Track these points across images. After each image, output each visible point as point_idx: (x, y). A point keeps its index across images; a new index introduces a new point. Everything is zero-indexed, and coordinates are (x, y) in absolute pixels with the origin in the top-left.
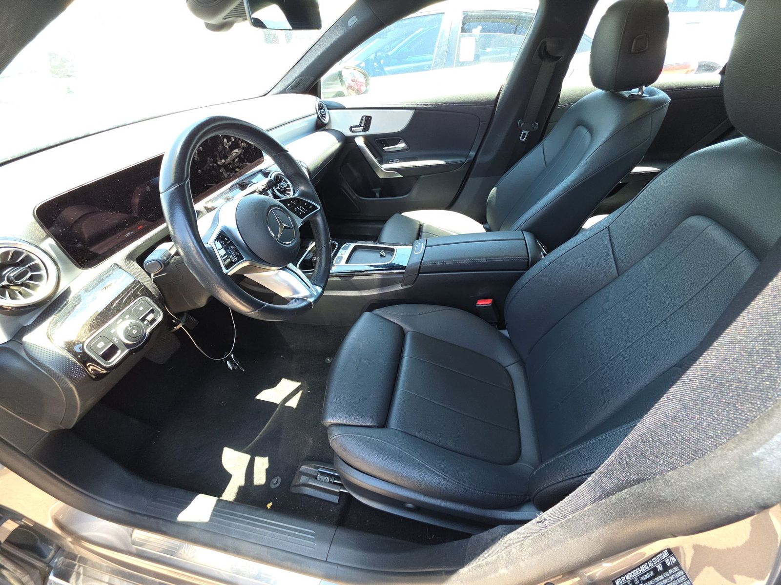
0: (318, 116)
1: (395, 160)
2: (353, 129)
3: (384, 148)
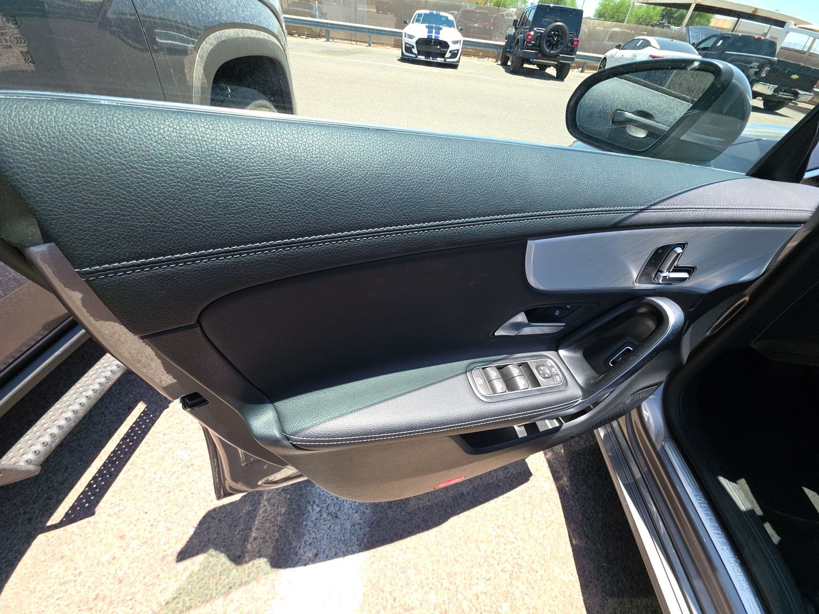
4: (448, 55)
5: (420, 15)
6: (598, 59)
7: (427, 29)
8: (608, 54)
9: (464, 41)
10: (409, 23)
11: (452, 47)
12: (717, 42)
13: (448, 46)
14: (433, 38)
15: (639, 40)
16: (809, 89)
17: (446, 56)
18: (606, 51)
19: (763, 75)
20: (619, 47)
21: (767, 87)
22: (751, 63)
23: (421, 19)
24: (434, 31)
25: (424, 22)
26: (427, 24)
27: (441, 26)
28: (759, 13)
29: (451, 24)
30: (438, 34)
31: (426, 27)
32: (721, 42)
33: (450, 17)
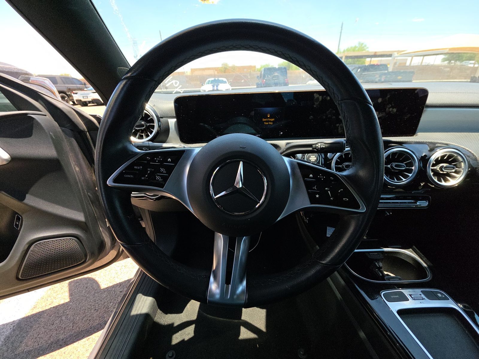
10: (204, 84)
14: (215, 89)
23: (210, 82)
24: (215, 86)
25: (211, 83)
26: (213, 84)
27: (219, 84)
28: (378, 54)
29: (225, 82)
30: (218, 87)
31: (212, 85)
32: (359, 70)
33: (225, 79)
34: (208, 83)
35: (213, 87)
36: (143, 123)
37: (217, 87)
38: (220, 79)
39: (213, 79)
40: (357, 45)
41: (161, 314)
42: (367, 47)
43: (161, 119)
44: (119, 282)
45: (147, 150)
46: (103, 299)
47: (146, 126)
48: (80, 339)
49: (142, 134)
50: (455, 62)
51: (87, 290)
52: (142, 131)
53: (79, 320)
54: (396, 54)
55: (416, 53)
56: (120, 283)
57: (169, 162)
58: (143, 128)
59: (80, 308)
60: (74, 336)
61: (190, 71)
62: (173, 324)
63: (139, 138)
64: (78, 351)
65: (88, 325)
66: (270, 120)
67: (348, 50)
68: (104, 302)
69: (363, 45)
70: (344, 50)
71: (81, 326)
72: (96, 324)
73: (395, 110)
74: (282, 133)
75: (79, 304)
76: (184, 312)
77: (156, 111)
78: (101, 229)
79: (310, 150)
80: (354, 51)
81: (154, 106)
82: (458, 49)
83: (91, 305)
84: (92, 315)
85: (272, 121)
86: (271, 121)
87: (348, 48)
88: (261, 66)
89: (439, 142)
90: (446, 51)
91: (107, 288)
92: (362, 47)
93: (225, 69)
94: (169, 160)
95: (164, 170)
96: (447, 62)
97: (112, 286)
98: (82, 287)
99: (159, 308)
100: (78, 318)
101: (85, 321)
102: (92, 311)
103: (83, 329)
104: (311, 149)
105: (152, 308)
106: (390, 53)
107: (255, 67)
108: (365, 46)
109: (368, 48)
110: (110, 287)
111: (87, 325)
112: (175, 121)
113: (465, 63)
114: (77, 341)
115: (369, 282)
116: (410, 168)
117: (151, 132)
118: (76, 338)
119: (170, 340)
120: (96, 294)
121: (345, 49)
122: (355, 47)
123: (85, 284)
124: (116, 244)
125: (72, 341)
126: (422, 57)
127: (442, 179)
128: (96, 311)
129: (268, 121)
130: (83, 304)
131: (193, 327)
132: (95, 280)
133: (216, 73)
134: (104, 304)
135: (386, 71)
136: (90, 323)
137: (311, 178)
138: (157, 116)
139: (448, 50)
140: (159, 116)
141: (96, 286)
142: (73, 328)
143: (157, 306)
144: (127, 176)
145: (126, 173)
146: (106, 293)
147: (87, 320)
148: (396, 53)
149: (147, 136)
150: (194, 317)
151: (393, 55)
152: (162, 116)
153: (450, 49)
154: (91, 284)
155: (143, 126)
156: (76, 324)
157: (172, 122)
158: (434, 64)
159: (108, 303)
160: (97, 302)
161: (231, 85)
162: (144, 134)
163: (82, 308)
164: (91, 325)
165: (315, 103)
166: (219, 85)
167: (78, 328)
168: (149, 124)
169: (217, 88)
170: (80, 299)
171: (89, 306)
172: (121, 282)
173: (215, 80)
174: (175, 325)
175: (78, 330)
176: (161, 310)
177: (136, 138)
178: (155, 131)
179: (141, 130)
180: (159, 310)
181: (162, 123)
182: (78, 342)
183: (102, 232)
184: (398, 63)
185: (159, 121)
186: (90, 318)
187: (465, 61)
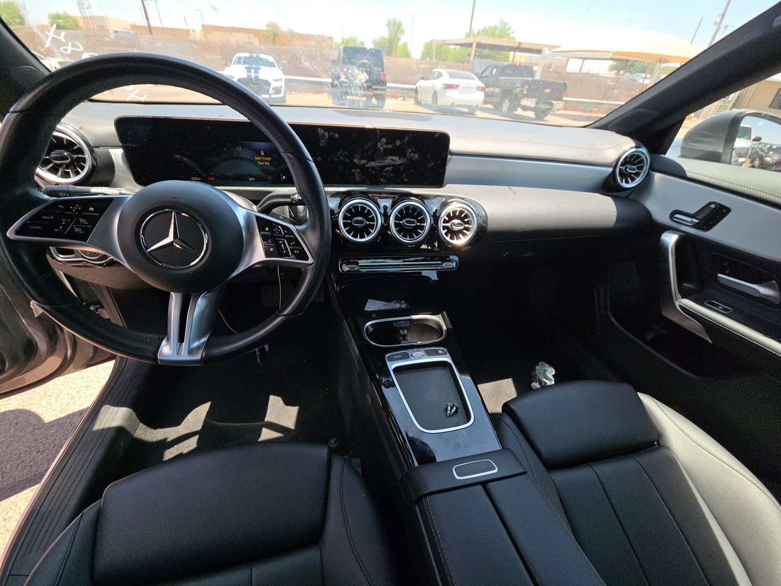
0: (614, 172)
1: (722, 306)
2: (677, 216)
3: (720, 275)
4: (271, 91)
5: (240, 58)
6: (411, 90)
7: (246, 70)
8: (418, 85)
9: (286, 79)
10: (231, 64)
11: (274, 84)
12: (492, 71)
13: (269, 84)
14: (253, 77)
15: (435, 72)
16: (559, 99)
17: (270, 93)
18: (416, 83)
19: (525, 92)
20: (423, 78)
21: (530, 101)
22: (515, 84)
23: (242, 61)
24: (253, 70)
25: (244, 64)
26: (247, 66)
27: (261, 67)
28: (523, 46)
29: (271, 65)
30: (258, 73)
31: (246, 68)
32: (495, 71)
33: (271, 59)
34: (239, 63)
35: (248, 72)
36: (66, 154)
37: (256, 72)
38: (262, 56)
39: (247, 55)
40: (499, 25)
41: (146, 428)
42: (512, 30)
43: (96, 149)
44: (77, 410)
45: (66, 196)
46: (51, 436)
47: (72, 158)
48: (18, 492)
49: (68, 170)
50: (624, 73)
51: (18, 427)
52: (68, 166)
53: (11, 468)
54: (546, 51)
55: (574, 53)
56: (79, 411)
57: (91, 212)
58: (67, 161)
59: (11, 453)
60: (9, 489)
61: (201, 29)
62: (166, 439)
63: (62, 176)
64: (19, 506)
65: (29, 472)
66: (265, 159)
67: (484, 32)
68: (54, 439)
69: (507, 27)
70: (479, 31)
71: (17, 475)
72: (43, 469)
73: (417, 156)
74: (284, 177)
75: (7, 448)
76: (182, 424)
77: (85, 136)
78: (24, 321)
79: (289, 202)
80: (493, 35)
81: (81, 128)
82: (627, 54)
83: (29, 447)
84: (33, 459)
85: (268, 160)
86: (266, 161)
87: (485, 28)
88: (343, 39)
89: (456, 195)
90: (610, 55)
91: (57, 420)
92: (504, 30)
93: (275, 36)
94: (91, 209)
95: (85, 221)
96: (615, 71)
97: (65, 417)
98: (8, 424)
99: (142, 421)
100: (8, 466)
101: (22, 468)
102: (34, 454)
103: (20, 480)
104: (289, 200)
105: (129, 419)
106: (540, 48)
107: (331, 38)
108: (510, 28)
109: (513, 32)
110: (60, 418)
111: (27, 472)
112: (122, 154)
113: (637, 76)
114: (13, 495)
115: (379, 347)
116: (422, 224)
117: (82, 168)
118: (11, 492)
119: (162, 456)
120: (36, 431)
121: (481, 30)
122: (495, 28)
123: (14, 419)
124: (57, 347)
125: (6, 495)
126: (582, 60)
127: (455, 237)
128: (40, 453)
129: (264, 161)
130: (16, 446)
131: (196, 438)
132: (30, 412)
133: (256, 41)
134: (53, 443)
135: (530, 79)
136: (33, 469)
137: (267, 231)
138: (88, 145)
139: (611, 54)
140: (92, 145)
141: (35, 419)
142: (4, 480)
143: (137, 418)
144: (33, 227)
145: (30, 224)
146: (55, 427)
147: (26, 466)
148: (547, 49)
149: (77, 173)
150: (199, 427)
151: (543, 52)
152: (97, 145)
153: (615, 53)
154: (23, 418)
155: (65, 158)
156: (8, 473)
157: (117, 154)
158: (598, 73)
159: (61, 440)
160: (41, 441)
161: (285, 72)
162: (71, 169)
163: (13, 452)
164: (34, 472)
165: (321, 141)
166: (260, 69)
167: (11, 479)
168: (76, 156)
169: (256, 74)
170: (7, 441)
171: (26, 449)
172: (82, 410)
173: (251, 57)
174: (169, 440)
175: (13, 481)
176: (144, 424)
177: (58, 177)
178: (87, 166)
179: (66, 163)
180: (141, 425)
181: (98, 155)
182: (15, 496)
183: (27, 326)
184: (553, 66)
185: (92, 151)
186: (31, 463)
187: (637, 74)
